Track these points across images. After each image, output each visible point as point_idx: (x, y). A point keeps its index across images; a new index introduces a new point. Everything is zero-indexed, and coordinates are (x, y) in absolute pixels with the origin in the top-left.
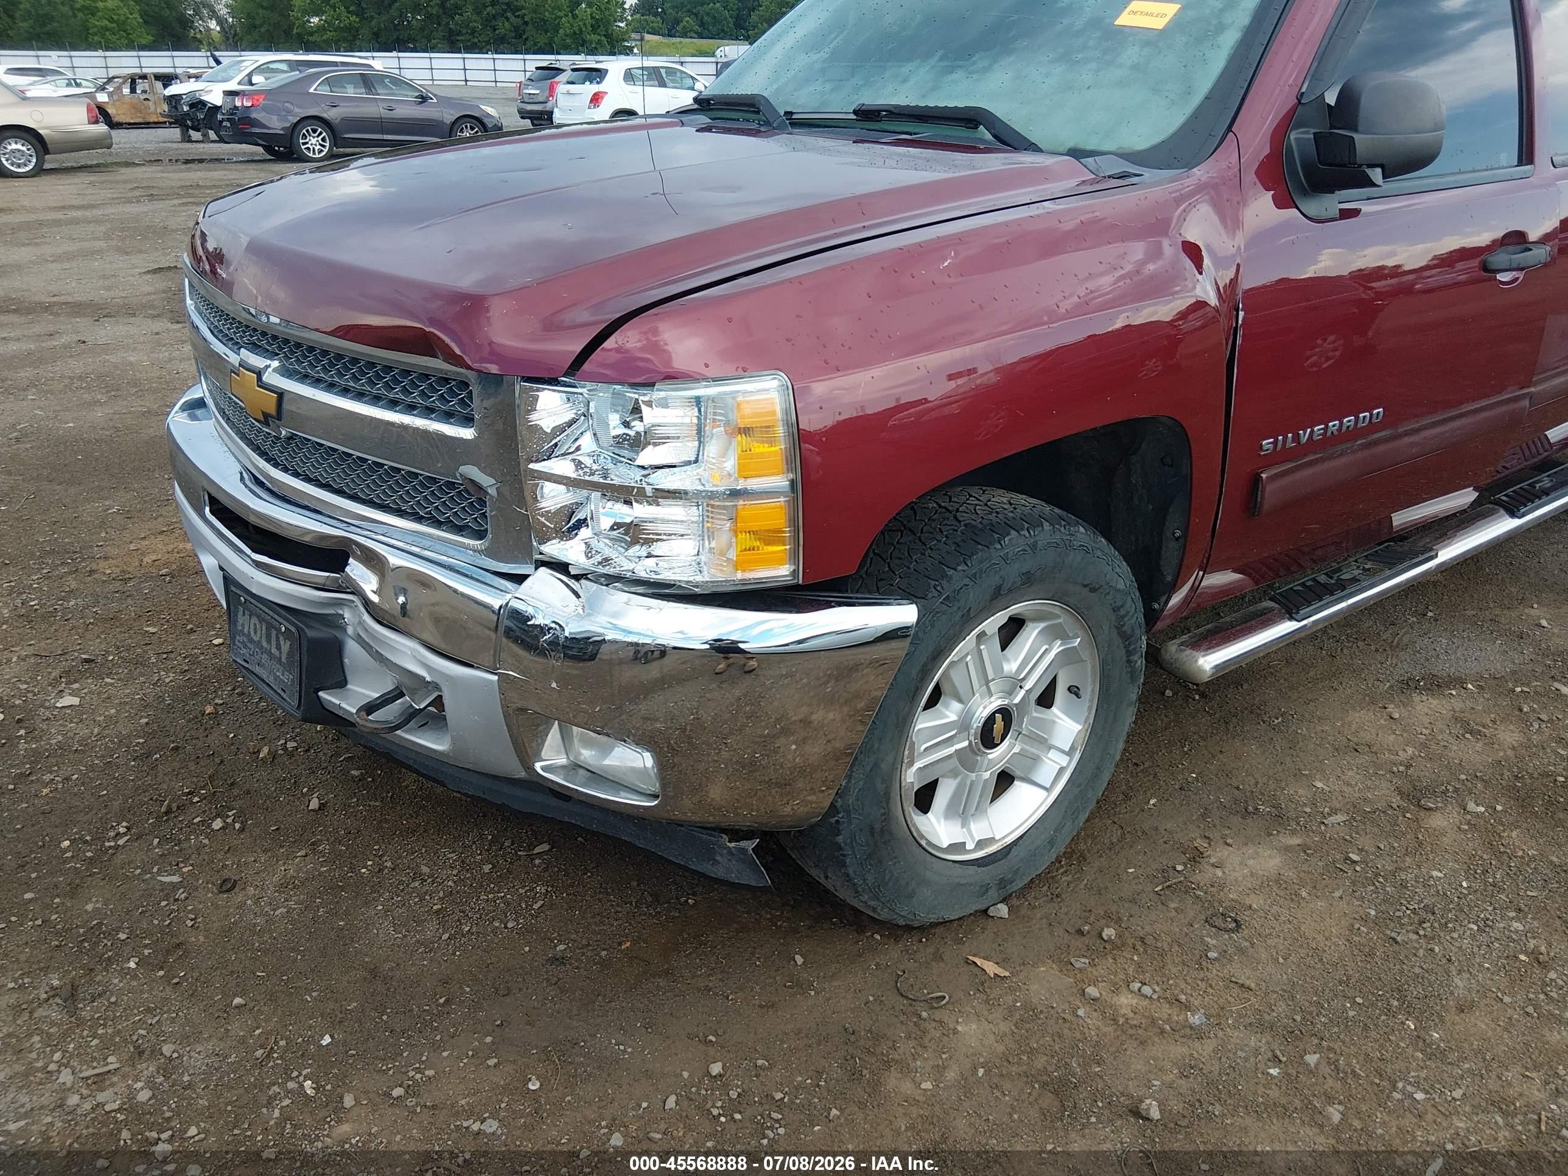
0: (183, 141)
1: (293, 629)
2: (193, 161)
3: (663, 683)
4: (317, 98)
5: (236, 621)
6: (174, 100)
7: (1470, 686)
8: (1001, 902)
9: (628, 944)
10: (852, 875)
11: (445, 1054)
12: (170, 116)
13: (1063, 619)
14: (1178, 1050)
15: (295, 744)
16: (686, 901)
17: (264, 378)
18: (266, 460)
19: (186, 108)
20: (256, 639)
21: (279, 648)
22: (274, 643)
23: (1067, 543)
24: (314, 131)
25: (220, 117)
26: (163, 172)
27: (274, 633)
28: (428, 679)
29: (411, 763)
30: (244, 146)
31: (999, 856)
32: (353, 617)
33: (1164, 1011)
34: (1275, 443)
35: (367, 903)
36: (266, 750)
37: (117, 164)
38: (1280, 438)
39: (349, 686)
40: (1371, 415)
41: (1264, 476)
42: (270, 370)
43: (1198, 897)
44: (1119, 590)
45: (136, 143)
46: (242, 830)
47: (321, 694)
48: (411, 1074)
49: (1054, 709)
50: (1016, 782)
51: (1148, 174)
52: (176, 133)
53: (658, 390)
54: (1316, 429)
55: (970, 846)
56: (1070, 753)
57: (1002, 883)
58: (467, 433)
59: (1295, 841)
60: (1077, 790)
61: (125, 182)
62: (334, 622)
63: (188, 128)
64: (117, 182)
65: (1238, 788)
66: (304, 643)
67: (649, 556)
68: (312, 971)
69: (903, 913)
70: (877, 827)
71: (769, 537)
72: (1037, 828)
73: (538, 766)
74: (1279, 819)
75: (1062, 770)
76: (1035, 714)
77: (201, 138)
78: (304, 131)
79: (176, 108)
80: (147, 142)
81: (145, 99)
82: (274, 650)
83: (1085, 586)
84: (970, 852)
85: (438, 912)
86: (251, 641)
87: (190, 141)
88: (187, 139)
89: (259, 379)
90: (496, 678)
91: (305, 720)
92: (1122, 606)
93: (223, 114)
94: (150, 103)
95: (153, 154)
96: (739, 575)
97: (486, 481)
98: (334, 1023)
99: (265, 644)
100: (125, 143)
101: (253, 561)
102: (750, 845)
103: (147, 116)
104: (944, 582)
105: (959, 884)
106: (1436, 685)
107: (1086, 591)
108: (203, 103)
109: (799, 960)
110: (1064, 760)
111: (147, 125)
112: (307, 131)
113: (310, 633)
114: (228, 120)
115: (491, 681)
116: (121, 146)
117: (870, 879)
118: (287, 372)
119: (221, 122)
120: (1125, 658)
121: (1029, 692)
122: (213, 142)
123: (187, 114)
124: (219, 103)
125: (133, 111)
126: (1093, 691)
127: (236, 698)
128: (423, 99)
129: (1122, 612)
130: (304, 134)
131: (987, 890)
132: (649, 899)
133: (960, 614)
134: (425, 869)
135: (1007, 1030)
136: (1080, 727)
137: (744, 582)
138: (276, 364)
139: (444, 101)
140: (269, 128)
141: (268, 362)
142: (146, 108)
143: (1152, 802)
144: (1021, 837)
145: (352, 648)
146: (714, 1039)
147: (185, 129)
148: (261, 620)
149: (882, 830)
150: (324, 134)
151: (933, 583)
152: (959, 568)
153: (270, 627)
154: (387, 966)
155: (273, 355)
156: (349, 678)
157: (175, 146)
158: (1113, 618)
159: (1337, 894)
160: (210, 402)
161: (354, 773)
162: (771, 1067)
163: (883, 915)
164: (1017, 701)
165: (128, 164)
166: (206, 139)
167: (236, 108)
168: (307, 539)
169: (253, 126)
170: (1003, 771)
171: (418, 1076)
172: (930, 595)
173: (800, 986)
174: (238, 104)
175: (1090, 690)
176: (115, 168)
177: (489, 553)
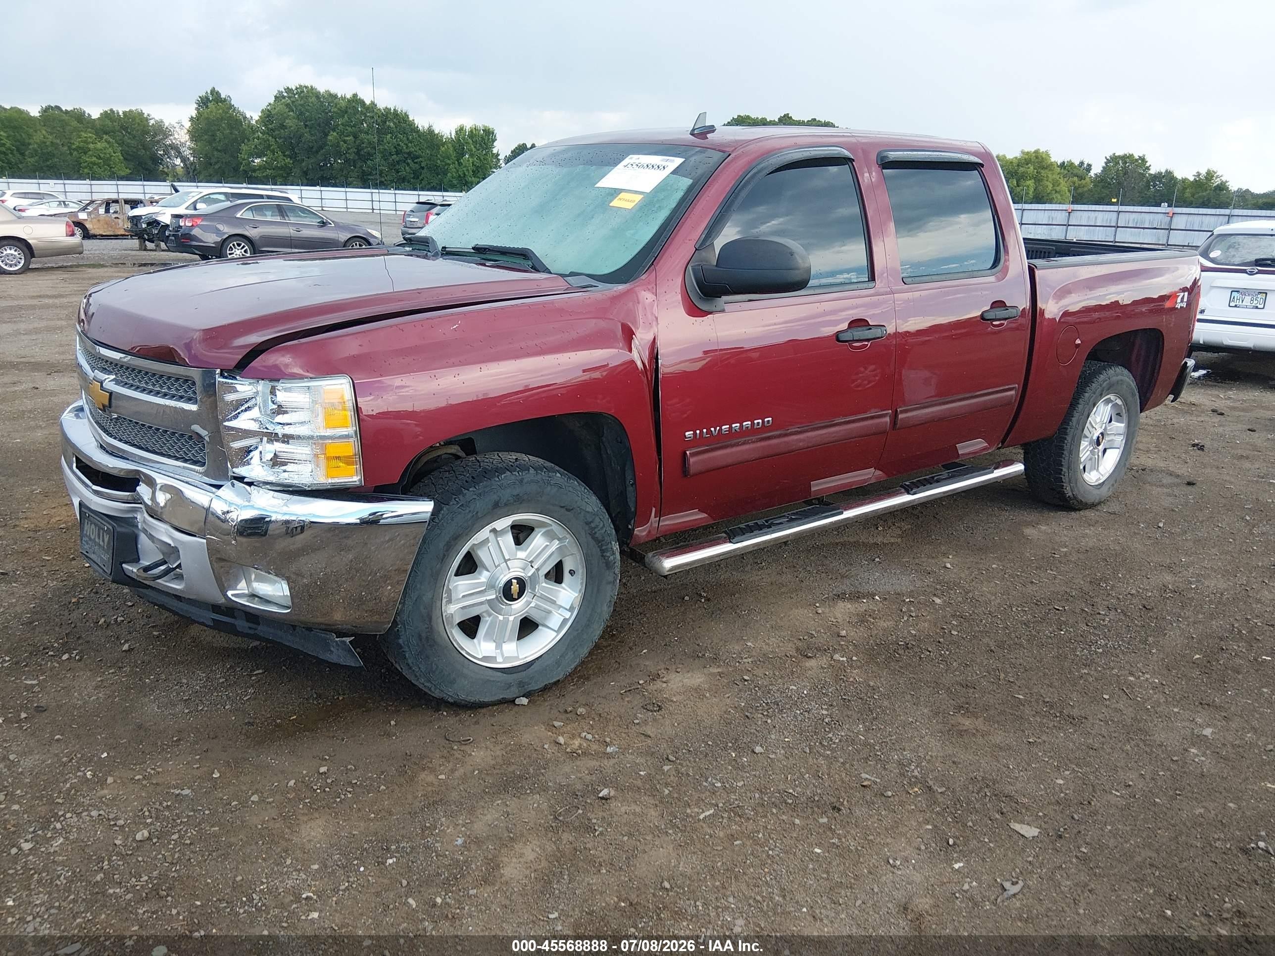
0: (140, 249)
1: (111, 528)
2: (145, 265)
3: (304, 551)
4: (243, 222)
5: (83, 528)
6: (135, 220)
7: (877, 597)
8: (523, 696)
9: (295, 717)
10: (411, 665)
11: (171, 763)
12: (132, 231)
13: (556, 527)
14: (594, 763)
15: (123, 619)
16: (338, 698)
17: (104, 385)
18: (107, 434)
19: (144, 226)
20: (93, 538)
21: (103, 541)
22: (101, 538)
23: (546, 481)
24: (239, 245)
25: (167, 233)
26: (119, 272)
27: (101, 531)
28: (173, 545)
29: (174, 609)
30: (184, 254)
31: (520, 668)
32: (142, 517)
33: (595, 747)
34: (695, 434)
35: (145, 696)
36: (103, 620)
37: (86, 266)
38: (698, 432)
39: (141, 562)
40: (763, 422)
41: (688, 452)
42: (107, 380)
43: (644, 695)
44: (588, 512)
45: (103, 250)
46: (80, 660)
47: (124, 565)
48: (148, 770)
49: (563, 585)
50: (540, 627)
51: (601, 286)
52: (135, 243)
53: (283, 383)
54: (723, 427)
55: (499, 659)
56: (571, 609)
57: (521, 684)
58: (194, 408)
59: (716, 670)
60: (575, 633)
61: (90, 279)
62: (130, 522)
63: (145, 240)
64: (83, 279)
65: (698, 645)
66: (116, 534)
67: (285, 471)
68: (105, 725)
69: (450, 693)
70: (424, 635)
71: (348, 460)
72: (548, 654)
73: (230, 593)
74: (715, 659)
75: (565, 621)
76: (544, 584)
77: (154, 248)
78: (231, 245)
79: (136, 225)
80: (113, 249)
81: (115, 218)
82: (101, 543)
83: (562, 507)
84: (500, 663)
85: (186, 700)
86: (90, 539)
87: (146, 250)
88: (143, 248)
89: (102, 386)
90: (205, 541)
91: (113, 581)
92: (592, 522)
93: (170, 231)
94: (120, 221)
95: (115, 259)
96: (330, 481)
97: (204, 433)
98: (110, 748)
99: (97, 540)
100: (96, 250)
101: (93, 490)
102: (348, 640)
103: (116, 231)
104: (461, 497)
105: (489, 681)
106: (856, 597)
107: (563, 510)
108: (157, 222)
109: (393, 723)
110: (567, 615)
111: (116, 237)
112: (234, 245)
113: (119, 529)
114: (173, 235)
115: (203, 543)
116: (92, 252)
117: (423, 668)
118: (117, 382)
119: (168, 237)
120: (599, 554)
121: (538, 570)
122: (163, 251)
123: (145, 230)
124: (168, 223)
125: (106, 226)
126: (583, 572)
127: (92, 594)
128: (323, 224)
129: (593, 525)
130: (231, 247)
131: (510, 686)
132: (315, 696)
133: (471, 514)
134: (185, 681)
135: (500, 755)
136: (577, 595)
137: (332, 484)
138: (113, 377)
139: (339, 227)
140: (202, 241)
141: (107, 376)
142: (115, 224)
143: (645, 651)
144: (537, 659)
145: (143, 538)
146: (327, 758)
147: (142, 240)
148: (96, 525)
149: (427, 638)
150: (246, 247)
151: (454, 497)
152: (471, 489)
153: (100, 528)
154: (149, 724)
155: (110, 373)
156: (141, 556)
157: (134, 253)
158: (587, 528)
159: (727, 695)
160: (86, 408)
161: (155, 633)
162: (356, 770)
163: (437, 694)
164: (529, 574)
165: (93, 266)
166: (158, 248)
167: (181, 227)
168: (122, 474)
169: (192, 240)
170: (525, 617)
171: (152, 772)
172: (451, 503)
173: (389, 735)
174: (182, 224)
175: (581, 572)
176: (84, 269)
177: (206, 474)
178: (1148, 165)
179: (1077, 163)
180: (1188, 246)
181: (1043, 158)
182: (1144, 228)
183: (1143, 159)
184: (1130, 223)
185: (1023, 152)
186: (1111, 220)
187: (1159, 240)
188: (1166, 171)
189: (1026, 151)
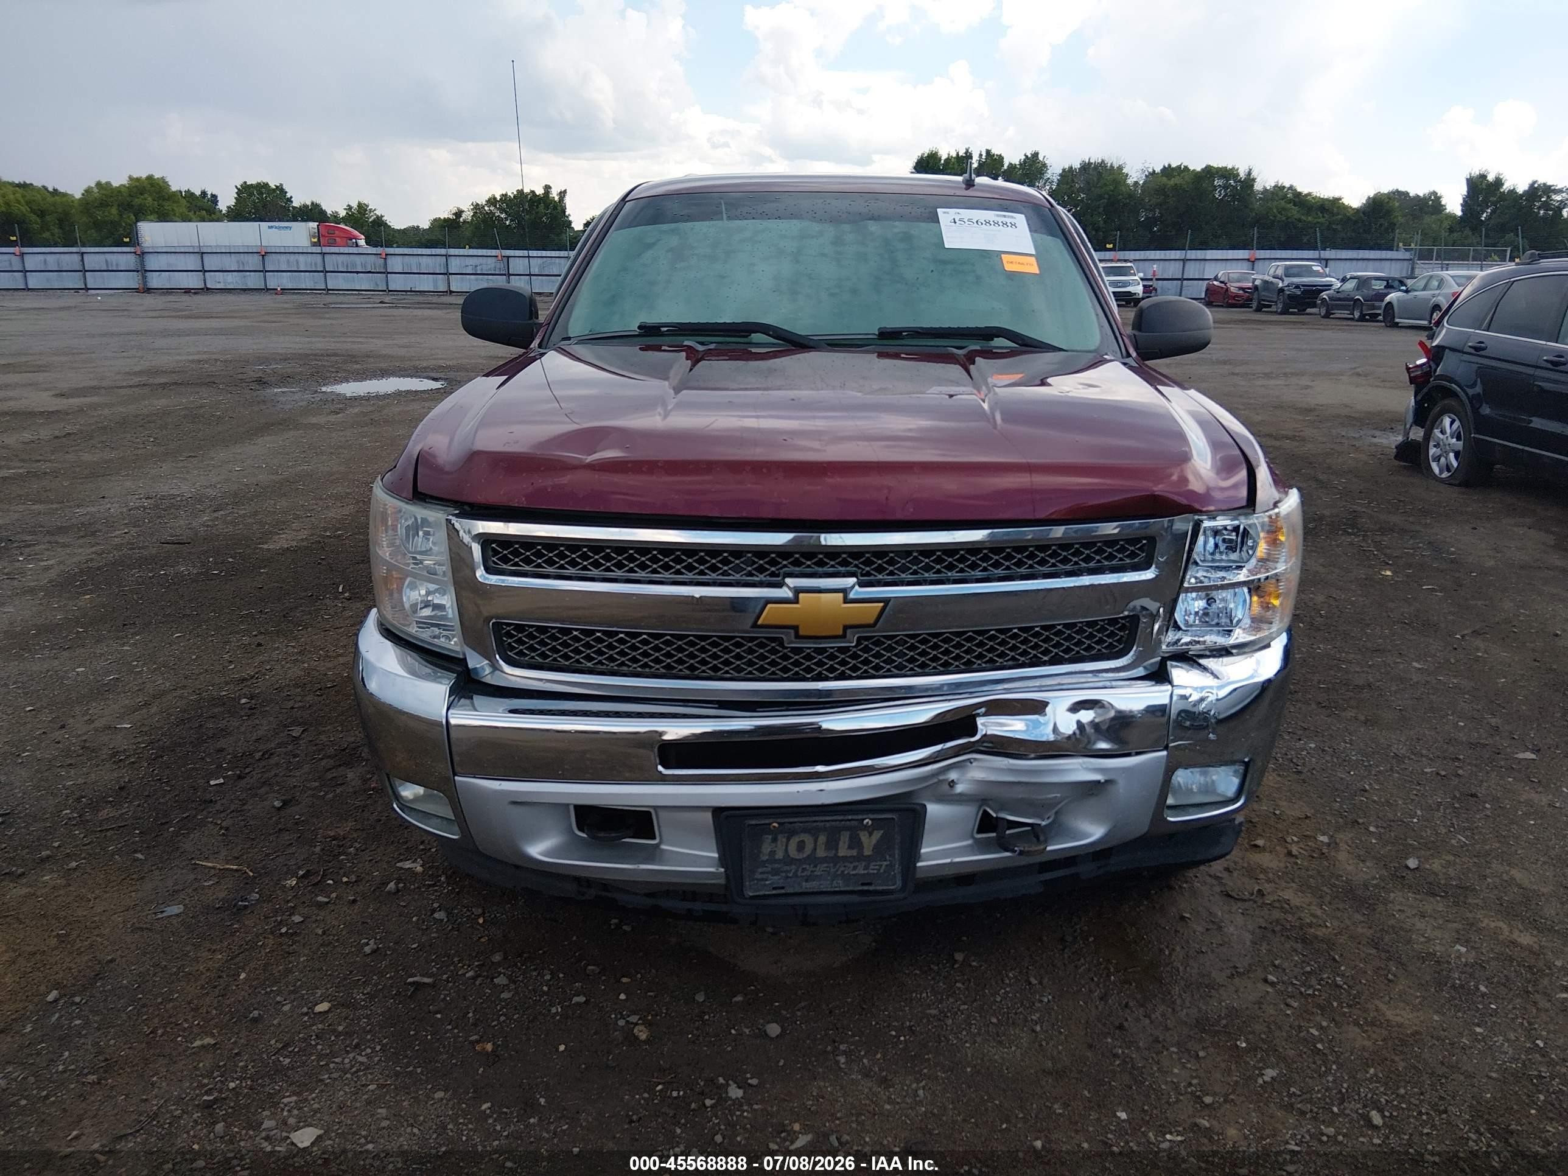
17: (853, 594)
20: (801, 858)
21: (855, 846)
22: (842, 846)
27: (846, 833)
42: (856, 587)
58: (1149, 575)
82: (845, 852)
86: (791, 863)
89: (846, 596)
90: (1165, 753)
97: (1154, 606)
99: (822, 854)
148: (816, 831)
153: (837, 831)
156: (924, 842)
178: (288, 195)
179: (198, 193)
180: (411, 291)
181: (161, 187)
182: (358, 272)
183: (280, 189)
184: (340, 266)
185: (131, 178)
186: (316, 264)
187: (377, 285)
188: (312, 203)
189: (135, 176)
